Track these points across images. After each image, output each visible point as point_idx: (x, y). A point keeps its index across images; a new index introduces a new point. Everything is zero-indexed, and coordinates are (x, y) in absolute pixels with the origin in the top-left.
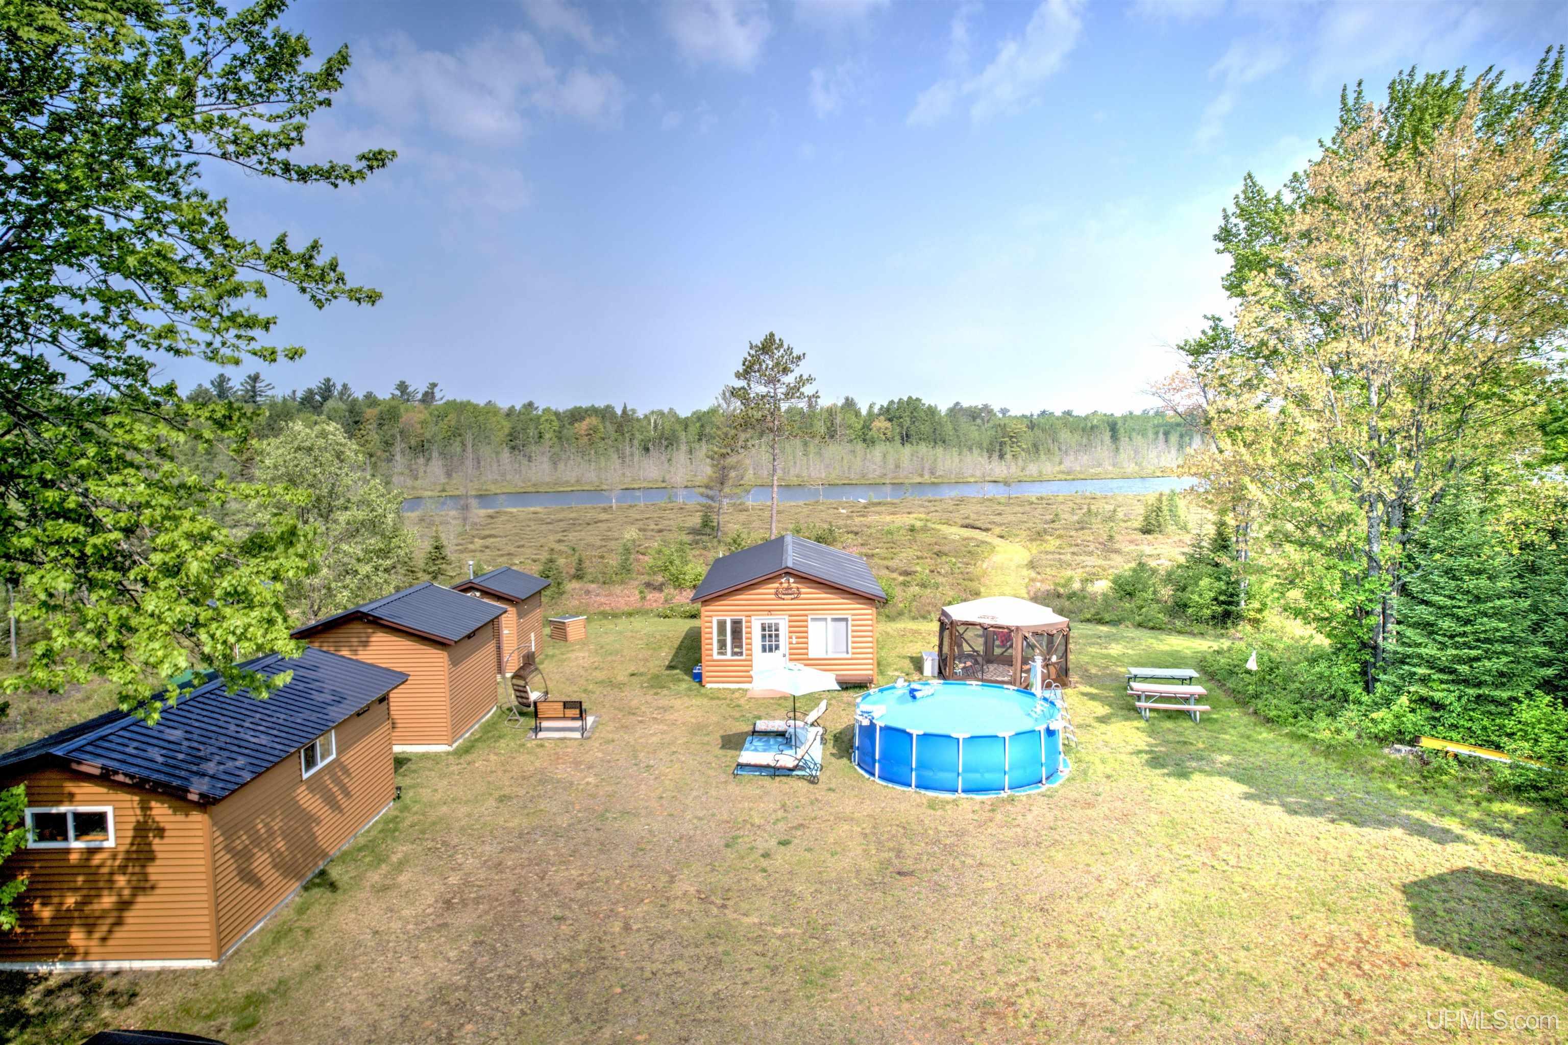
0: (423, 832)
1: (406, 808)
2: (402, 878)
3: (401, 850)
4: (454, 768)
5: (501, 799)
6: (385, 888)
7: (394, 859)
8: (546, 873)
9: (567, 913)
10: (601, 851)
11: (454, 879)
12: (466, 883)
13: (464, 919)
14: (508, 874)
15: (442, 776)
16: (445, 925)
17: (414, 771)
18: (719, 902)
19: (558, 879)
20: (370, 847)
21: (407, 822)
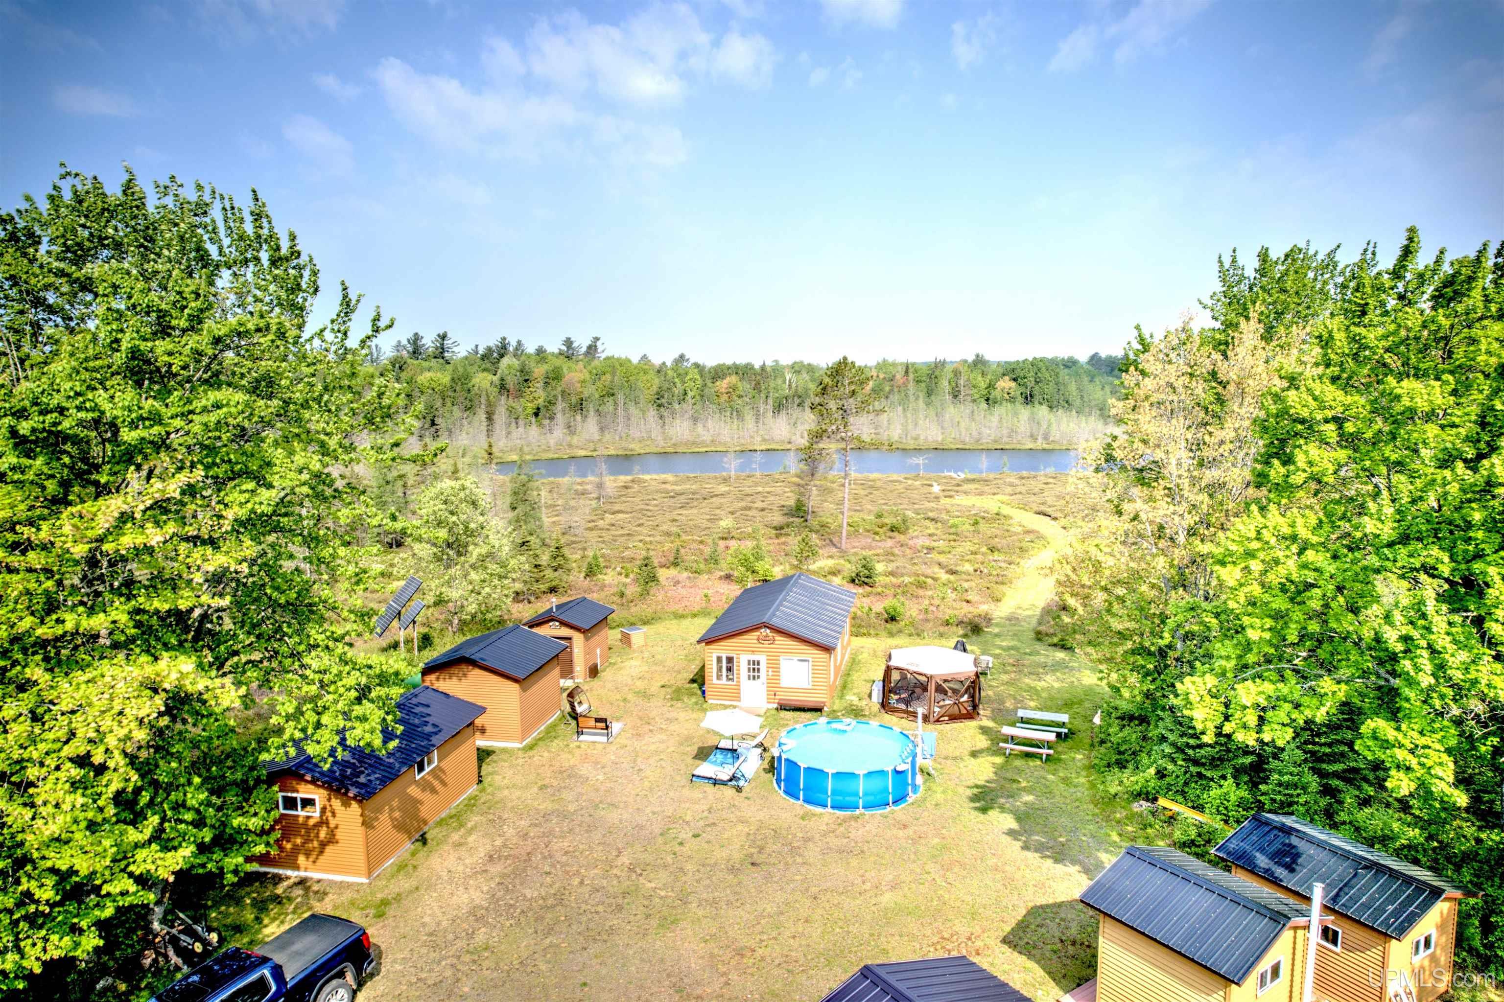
0: (489, 808)
1: (483, 790)
2: (471, 839)
3: (474, 819)
4: (521, 761)
5: (542, 788)
6: (460, 845)
7: (469, 825)
8: (550, 842)
9: (553, 871)
10: (587, 831)
11: (498, 842)
12: (505, 846)
13: (496, 869)
14: (529, 842)
15: (510, 767)
16: (486, 871)
17: (495, 762)
18: (639, 871)
19: (555, 848)
20: (456, 816)
21: (482, 801)
